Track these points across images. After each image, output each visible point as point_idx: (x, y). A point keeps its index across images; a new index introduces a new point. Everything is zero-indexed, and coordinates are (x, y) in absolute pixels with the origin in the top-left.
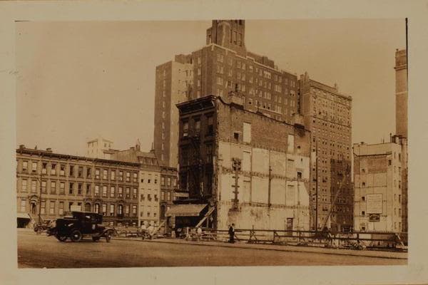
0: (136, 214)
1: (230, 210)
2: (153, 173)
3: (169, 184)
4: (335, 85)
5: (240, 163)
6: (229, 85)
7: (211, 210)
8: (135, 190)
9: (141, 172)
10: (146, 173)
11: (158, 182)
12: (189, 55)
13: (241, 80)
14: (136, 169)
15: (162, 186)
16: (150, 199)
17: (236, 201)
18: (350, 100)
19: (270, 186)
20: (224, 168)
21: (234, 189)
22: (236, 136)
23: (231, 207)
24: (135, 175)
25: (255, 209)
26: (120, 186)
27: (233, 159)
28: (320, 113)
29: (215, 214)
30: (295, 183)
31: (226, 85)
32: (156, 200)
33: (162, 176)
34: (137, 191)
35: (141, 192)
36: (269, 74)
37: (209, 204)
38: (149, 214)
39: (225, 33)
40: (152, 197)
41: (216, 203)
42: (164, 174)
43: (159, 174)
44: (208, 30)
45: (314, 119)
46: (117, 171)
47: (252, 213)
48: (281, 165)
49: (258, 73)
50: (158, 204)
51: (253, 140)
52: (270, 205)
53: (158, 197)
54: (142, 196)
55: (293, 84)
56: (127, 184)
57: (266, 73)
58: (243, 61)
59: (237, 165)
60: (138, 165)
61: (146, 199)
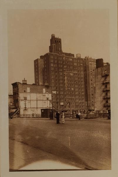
1: (24, 110)
5: (26, 98)
7: (18, 110)
13: (60, 63)
17: (26, 107)
19: (37, 103)
20: (21, 100)
21: (25, 105)
22: (25, 91)
23: (24, 109)
25: (32, 109)
27: (24, 97)
28: (94, 70)
29: (19, 111)
30: (46, 101)
36: (71, 59)
37: (17, 109)
39: (53, 48)
41: (19, 108)
45: (91, 73)
47: (31, 110)
48: (41, 97)
49: (67, 60)
51: (30, 91)
52: (37, 108)
55: (81, 62)
59: (25, 99)
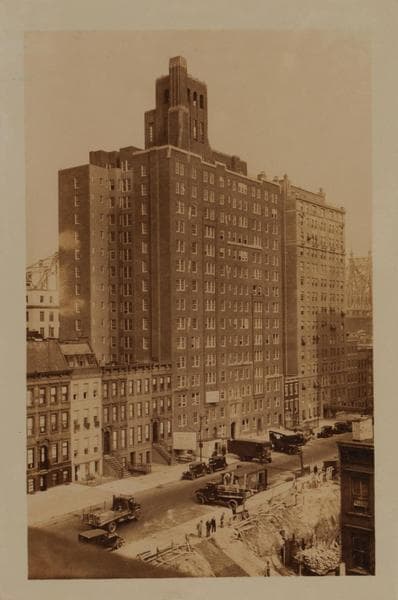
0: (67, 457)
2: (91, 381)
3: (114, 393)
4: (321, 190)
6: (193, 213)
8: (65, 416)
9: (72, 383)
10: (81, 382)
11: (99, 393)
12: (114, 153)
13: (208, 202)
14: (64, 379)
15: (104, 399)
16: (87, 426)
18: (342, 212)
24: (64, 390)
26: (41, 414)
28: (309, 239)
31: (190, 213)
32: (97, 424)
33: (104, 382)
34: (68, 416)
35: (73, 417)
36: (245, 186)
38: (86, 451)
39: (182, 124)
40: (91, 421)
42: (107, 378)
43: (99, 380)
44: (147, 114)
45: (302, 250)
46: (36, 389)
49: (231, 187)
50: (98, 431)
53: (100, 419)
54: (75, 422)
55: (274, 199)
56: (52, 408)
57: (240, 185)
58: (210, 170)
60: (68, 373)
61: (82, 426)
